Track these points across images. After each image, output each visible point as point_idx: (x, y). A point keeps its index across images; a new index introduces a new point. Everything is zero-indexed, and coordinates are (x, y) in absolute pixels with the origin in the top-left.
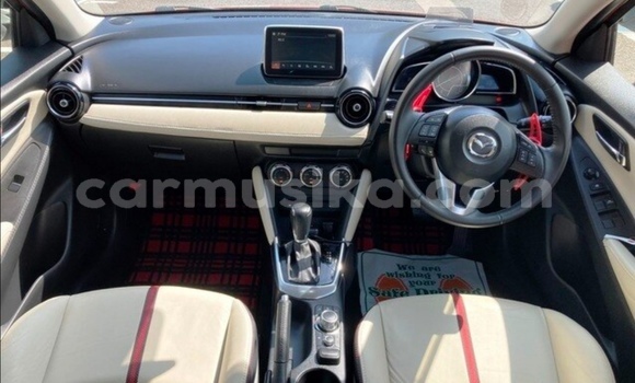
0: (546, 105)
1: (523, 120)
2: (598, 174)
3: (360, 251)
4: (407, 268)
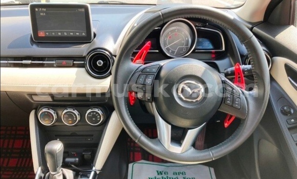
0: (247, 58)
1: (230, 70)
2: (292, 111)
3: (131, 162)
4: (163, 173)
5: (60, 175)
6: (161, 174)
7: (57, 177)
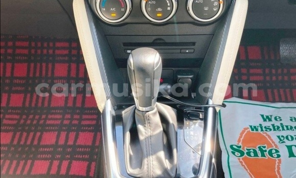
4: (273, 119)
5: (155, 114)
6: (270, 120)
7: (151, 116)
